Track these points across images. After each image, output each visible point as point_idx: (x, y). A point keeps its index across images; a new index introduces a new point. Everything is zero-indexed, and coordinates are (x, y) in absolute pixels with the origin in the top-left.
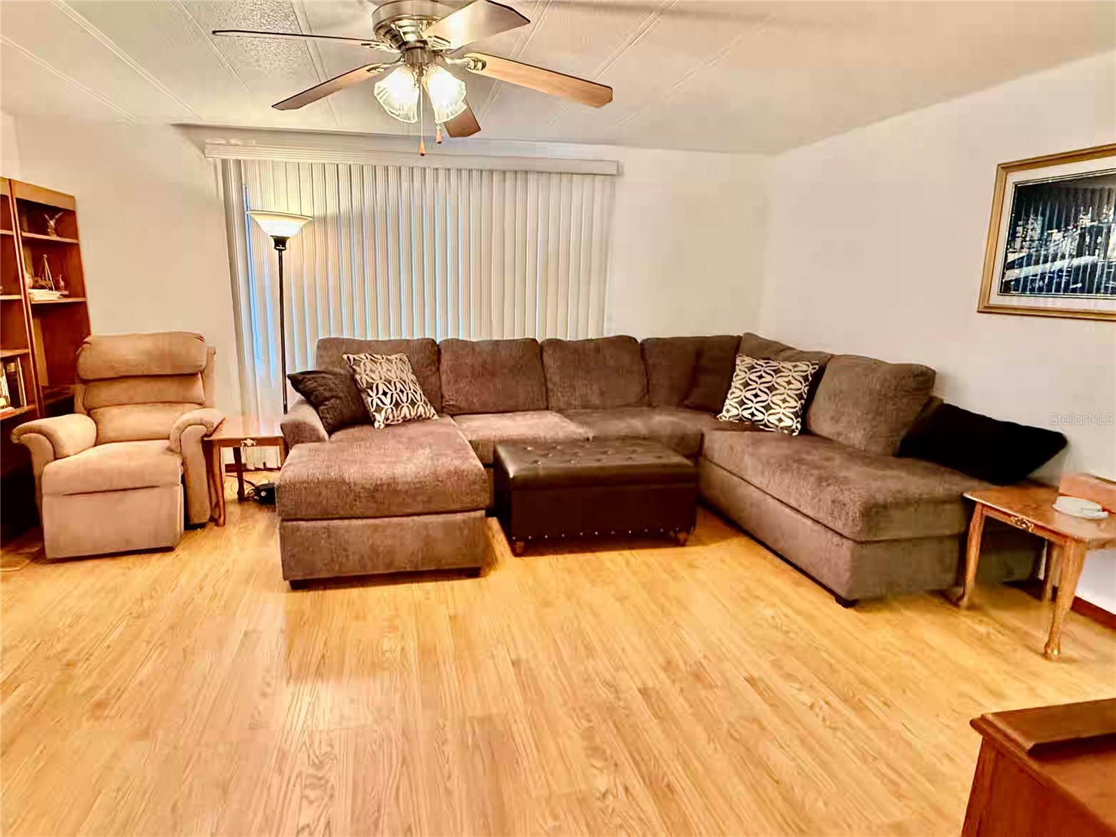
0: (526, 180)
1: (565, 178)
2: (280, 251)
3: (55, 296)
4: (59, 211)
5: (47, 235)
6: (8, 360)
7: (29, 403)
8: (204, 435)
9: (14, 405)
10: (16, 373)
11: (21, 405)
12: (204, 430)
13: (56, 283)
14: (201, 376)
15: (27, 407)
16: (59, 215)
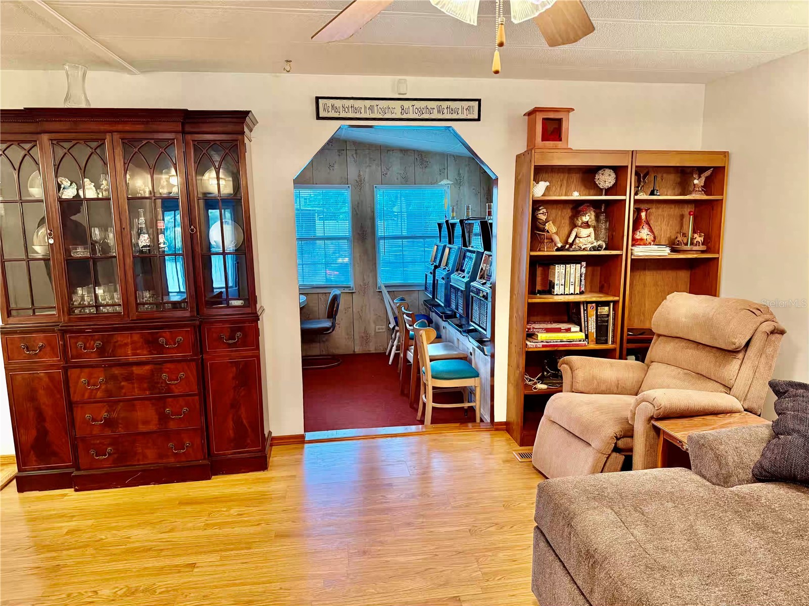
3: (664, 252)
4: (706, 169)
5: (690, 193)
6: (599, 304)
7: (613, 342)
8: (652, 418)
9: (598, 341)
10: (608, 315)
11: (606, 342)
12: (650, 410)
13: (692, 239)
14: (740, 355)
15: (610, 345)
16: (708, 173)
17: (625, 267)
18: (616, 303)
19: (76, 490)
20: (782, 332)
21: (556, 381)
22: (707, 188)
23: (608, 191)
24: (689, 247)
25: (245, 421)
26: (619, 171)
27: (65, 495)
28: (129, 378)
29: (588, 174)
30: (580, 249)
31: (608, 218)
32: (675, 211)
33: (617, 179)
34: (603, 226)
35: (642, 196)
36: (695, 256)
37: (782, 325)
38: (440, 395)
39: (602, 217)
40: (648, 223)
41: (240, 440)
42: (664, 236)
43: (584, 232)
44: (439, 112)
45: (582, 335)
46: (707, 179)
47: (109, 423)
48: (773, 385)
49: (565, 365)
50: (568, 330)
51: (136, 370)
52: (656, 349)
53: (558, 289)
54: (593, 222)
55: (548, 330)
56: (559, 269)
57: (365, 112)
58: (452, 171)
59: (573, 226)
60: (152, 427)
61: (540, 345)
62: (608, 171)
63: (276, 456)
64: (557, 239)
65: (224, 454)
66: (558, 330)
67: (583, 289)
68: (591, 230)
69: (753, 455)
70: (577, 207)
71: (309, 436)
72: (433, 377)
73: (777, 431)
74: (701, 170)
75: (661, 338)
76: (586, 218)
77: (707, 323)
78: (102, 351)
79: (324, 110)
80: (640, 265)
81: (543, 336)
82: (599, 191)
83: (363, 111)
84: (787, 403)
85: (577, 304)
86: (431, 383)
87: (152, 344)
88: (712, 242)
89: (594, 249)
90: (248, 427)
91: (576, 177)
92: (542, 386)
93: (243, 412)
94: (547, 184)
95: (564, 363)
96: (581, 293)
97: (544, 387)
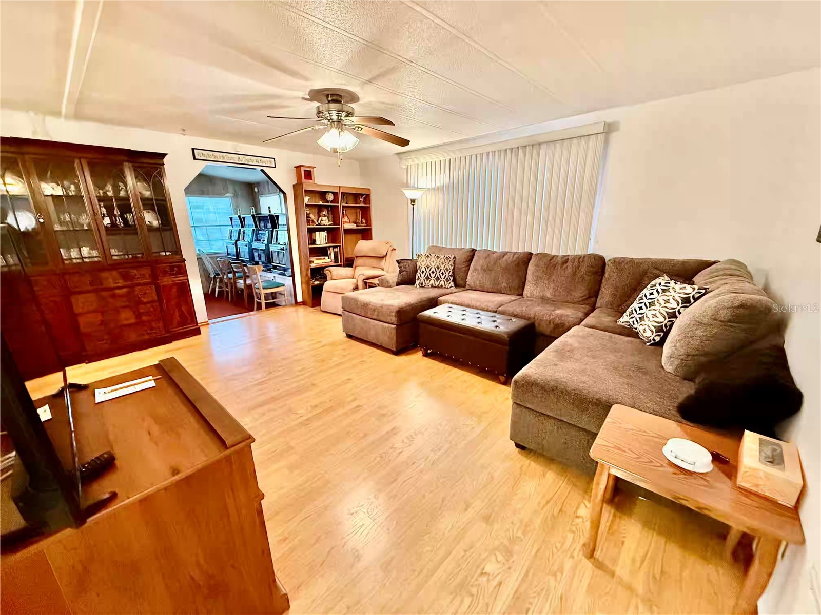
0: (540, 149)
1: (566, 142)
2: (413, 205)
3: (354, 226)
4: (364, 195)
5: (359, 204)
6: (334, 247)
7: (341, 262)
8: (364, 280)
9: (335, 262)
10: (338, 252)
11: (338, 262)
12: (364, 277)
13: (362, 221)
14: (385, 258)
15: (340, 263)
16: (364, 196)
17: (342, 232)
18: (340, 246)
19: (87, 363)
20: (395, 250)
21: (325, 278)
22: (365, 202)
23: (332, 202)
24: (361, 224)
25: (186, 313)
26: (335, 194)
27: (81, 367)
28: (114, 296)
29: (322, 195)
30: (324, 225)
31: (332, 214)
32: (353, 211)
33: (334, 197)
34: (331, 216)
35: (344, 204)
36: (364, 227)
37: (395, 248)
38: (267, 296)
39: (330, 212)
40: (346, 215)
41: (183, 323)
42: (352, 219)
43: (324, 218)
44: (256, 162)
45: (330, 260)
46: (364, 198)
47: (102, 323)
48: (397, 261)
49: (327, 271)
50: (324, 259)
51: (117, 291)
52: (358, 262)
53: (318, 242)
54: (326, 215)
55: (317, 259)
56: (317, 234)
57: (220, 158)
58: (230, 188)
59: (319, 216)
60: (133, 321)
61: (316, 265)
62: (330, 194)
63: (202, 330)
64: (315, 221)
65: (175, 331)
66: (321, 259)
67: (327, 242)
68: (326, 218)
69: (395, 280)
70: (320, 209)
71: (210, 322)
72: (263, 289)
73: (400, 272)
74: (362, 195)
75: (358, 258)
76: (324, 213)
77: (373, 249)
78: (91, 284)
79: (198, 155)
80: (348, 231)
81: (316, 262)
82: (328, 202)
83: (219, 158)
84: (401, 265)
85: (326, 247)
86: (263, 292)
87: (126, 277)
88: (368, 223)
89: (329, 225)
90: (187, 314)
91: (317, 195)
92: (317, 283)
93: (184, 308)
94: (309, 198)
95: (328, 270)
96: (326, 243)
97: (318, 282)
